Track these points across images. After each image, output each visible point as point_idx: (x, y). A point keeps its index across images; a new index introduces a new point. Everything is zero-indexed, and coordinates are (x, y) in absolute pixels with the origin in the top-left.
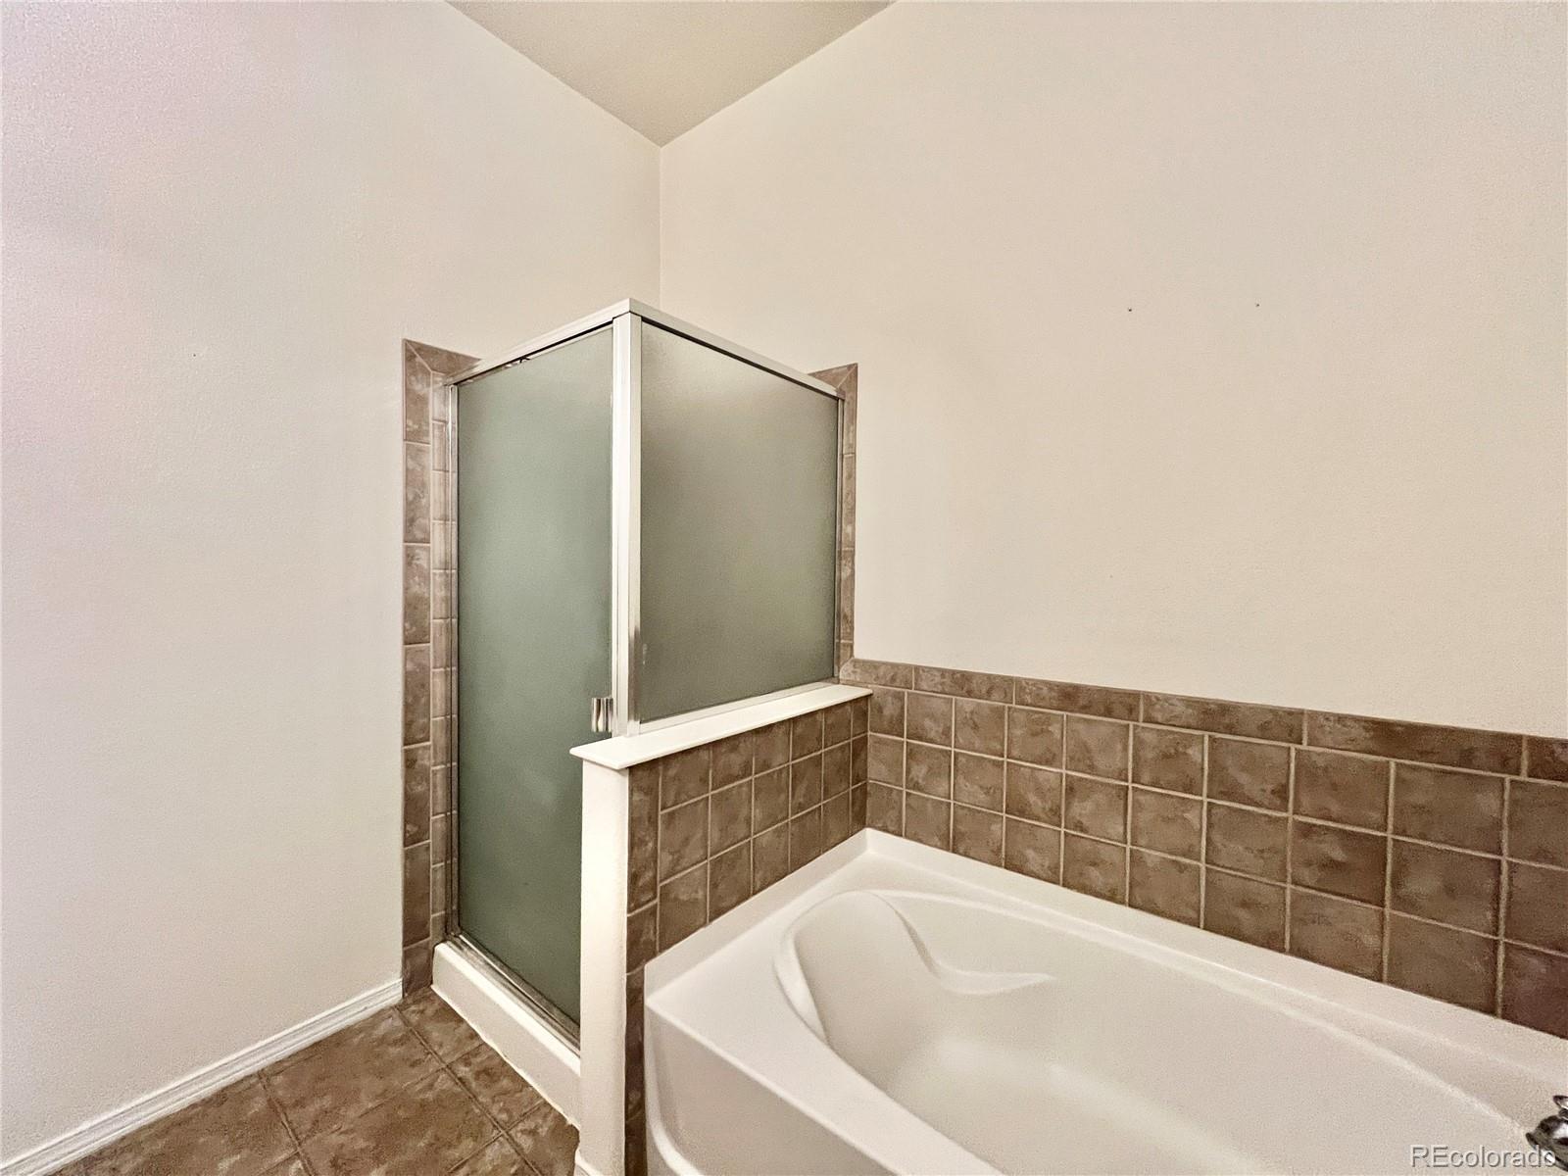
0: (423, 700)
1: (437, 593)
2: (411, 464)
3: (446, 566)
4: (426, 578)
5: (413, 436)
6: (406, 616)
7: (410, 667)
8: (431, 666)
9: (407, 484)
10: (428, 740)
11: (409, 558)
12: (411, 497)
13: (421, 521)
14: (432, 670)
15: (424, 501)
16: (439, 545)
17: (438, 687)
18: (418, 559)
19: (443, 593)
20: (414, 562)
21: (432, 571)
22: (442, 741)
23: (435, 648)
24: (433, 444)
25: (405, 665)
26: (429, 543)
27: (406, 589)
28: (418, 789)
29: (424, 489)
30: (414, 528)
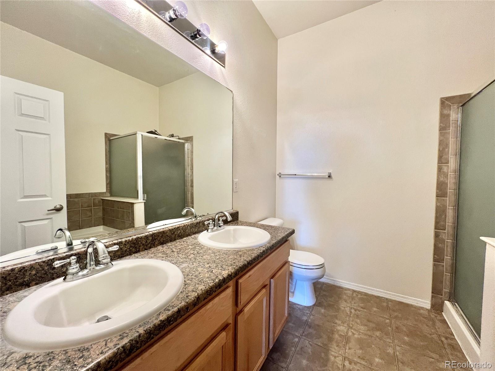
0: (443, 217)
1: (451, 182)
2: (442, 138)
3: (455, 171)
4: (446, 176)
5: (443, 128)
6: (438, 188)
7: (438, 204)
8: (448, 205)
9: (440, 144)
10: (445, 230)
11: (440, 169)
12: (441, 149)
13: (444, 157)
14: (448, 207)
15: (447, 150)
16: (453, 164)
17: (450, 213)
18: (443, 169)
19: (454, 181)
20: (442, 170)
21: (449, 173)
22: (451, 232)
23: (450, 201)
24: (452, 129)
25: (436, 204)
26: (448, 164)
27: (438, 180)
28: (440, 245)
29: (447, 146)
30: (442, 159)
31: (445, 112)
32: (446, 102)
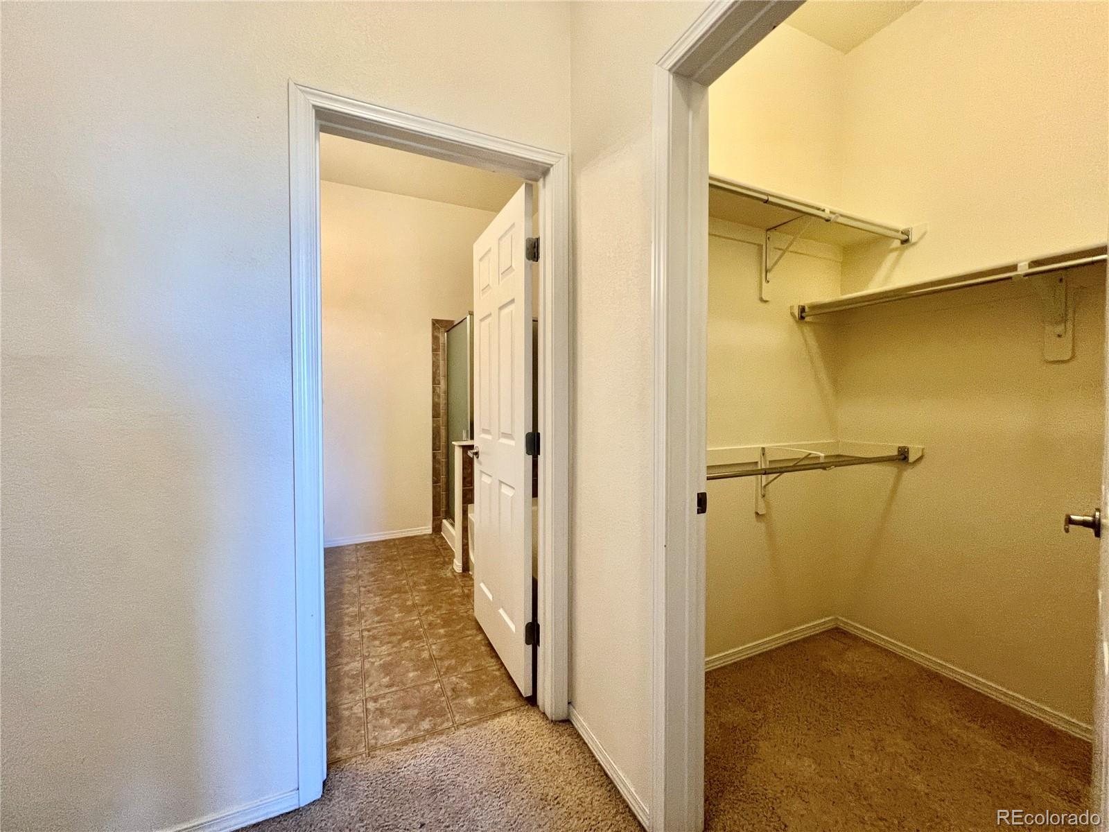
0: (438, 437)
1: (442, 401)
2: (434, 359)
3: (445, 392)
4: (439, 396)
5: (435, 350)
6: (433, 409)
7: (435, 425)
9: (433, 366)
10: (440, 450)
11: (434, 390)
12: (434, 370)
13: (438, 378)
14: (441, 427)
15: (438, 371)
16: (443, 385)
17: (443, 433)
18: (437, 391)
21: (441, 393)
22: (444, 451)
23: (442, 420)
24: (440, 353)
26: (440, 385)
27: (434, 401)
28: (437, 466)
29: (438, 366)
30: (435, 381)
31: (436, 334)
32: (436, 324)
